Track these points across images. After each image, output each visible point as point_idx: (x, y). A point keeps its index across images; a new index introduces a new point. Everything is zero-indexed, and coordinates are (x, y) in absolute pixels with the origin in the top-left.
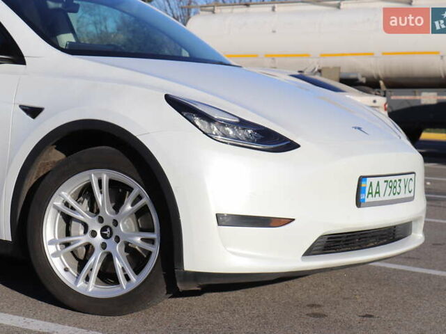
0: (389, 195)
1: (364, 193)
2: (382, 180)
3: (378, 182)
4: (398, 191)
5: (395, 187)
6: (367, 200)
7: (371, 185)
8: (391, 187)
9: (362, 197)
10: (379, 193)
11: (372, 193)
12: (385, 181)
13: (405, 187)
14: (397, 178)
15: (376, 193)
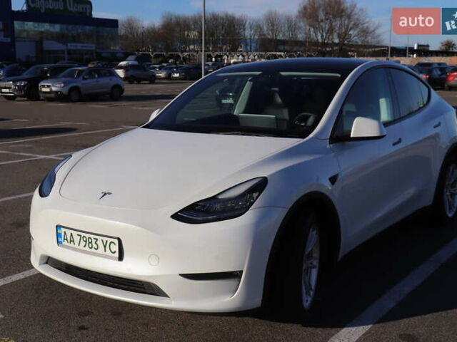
0: (85, 246)
1: (61, 237)
2: (75, 233)
3: (71, 234)
4: (95, 246)
5: (91, 243)
6: (63, 243)
7: (65, 233)
8: (86, 241)
9: (60, 240)
10: (73, 241)
11: (67, 240)
12: (78, 235)
13: (105, 247)
14: (92, 236)
15: (71, 241)
